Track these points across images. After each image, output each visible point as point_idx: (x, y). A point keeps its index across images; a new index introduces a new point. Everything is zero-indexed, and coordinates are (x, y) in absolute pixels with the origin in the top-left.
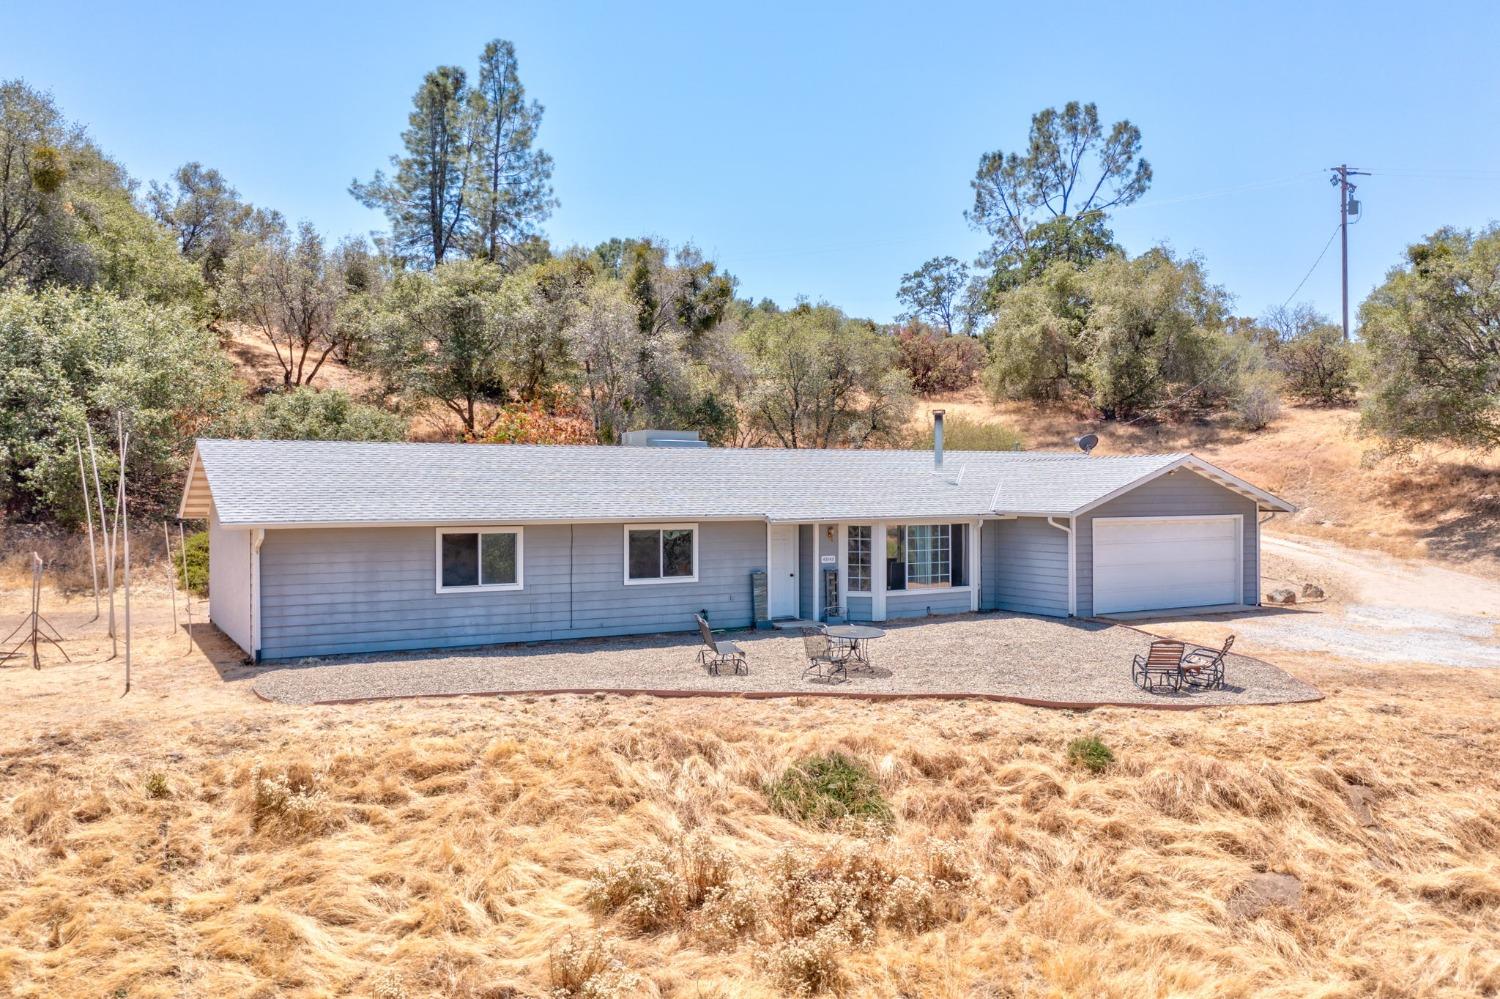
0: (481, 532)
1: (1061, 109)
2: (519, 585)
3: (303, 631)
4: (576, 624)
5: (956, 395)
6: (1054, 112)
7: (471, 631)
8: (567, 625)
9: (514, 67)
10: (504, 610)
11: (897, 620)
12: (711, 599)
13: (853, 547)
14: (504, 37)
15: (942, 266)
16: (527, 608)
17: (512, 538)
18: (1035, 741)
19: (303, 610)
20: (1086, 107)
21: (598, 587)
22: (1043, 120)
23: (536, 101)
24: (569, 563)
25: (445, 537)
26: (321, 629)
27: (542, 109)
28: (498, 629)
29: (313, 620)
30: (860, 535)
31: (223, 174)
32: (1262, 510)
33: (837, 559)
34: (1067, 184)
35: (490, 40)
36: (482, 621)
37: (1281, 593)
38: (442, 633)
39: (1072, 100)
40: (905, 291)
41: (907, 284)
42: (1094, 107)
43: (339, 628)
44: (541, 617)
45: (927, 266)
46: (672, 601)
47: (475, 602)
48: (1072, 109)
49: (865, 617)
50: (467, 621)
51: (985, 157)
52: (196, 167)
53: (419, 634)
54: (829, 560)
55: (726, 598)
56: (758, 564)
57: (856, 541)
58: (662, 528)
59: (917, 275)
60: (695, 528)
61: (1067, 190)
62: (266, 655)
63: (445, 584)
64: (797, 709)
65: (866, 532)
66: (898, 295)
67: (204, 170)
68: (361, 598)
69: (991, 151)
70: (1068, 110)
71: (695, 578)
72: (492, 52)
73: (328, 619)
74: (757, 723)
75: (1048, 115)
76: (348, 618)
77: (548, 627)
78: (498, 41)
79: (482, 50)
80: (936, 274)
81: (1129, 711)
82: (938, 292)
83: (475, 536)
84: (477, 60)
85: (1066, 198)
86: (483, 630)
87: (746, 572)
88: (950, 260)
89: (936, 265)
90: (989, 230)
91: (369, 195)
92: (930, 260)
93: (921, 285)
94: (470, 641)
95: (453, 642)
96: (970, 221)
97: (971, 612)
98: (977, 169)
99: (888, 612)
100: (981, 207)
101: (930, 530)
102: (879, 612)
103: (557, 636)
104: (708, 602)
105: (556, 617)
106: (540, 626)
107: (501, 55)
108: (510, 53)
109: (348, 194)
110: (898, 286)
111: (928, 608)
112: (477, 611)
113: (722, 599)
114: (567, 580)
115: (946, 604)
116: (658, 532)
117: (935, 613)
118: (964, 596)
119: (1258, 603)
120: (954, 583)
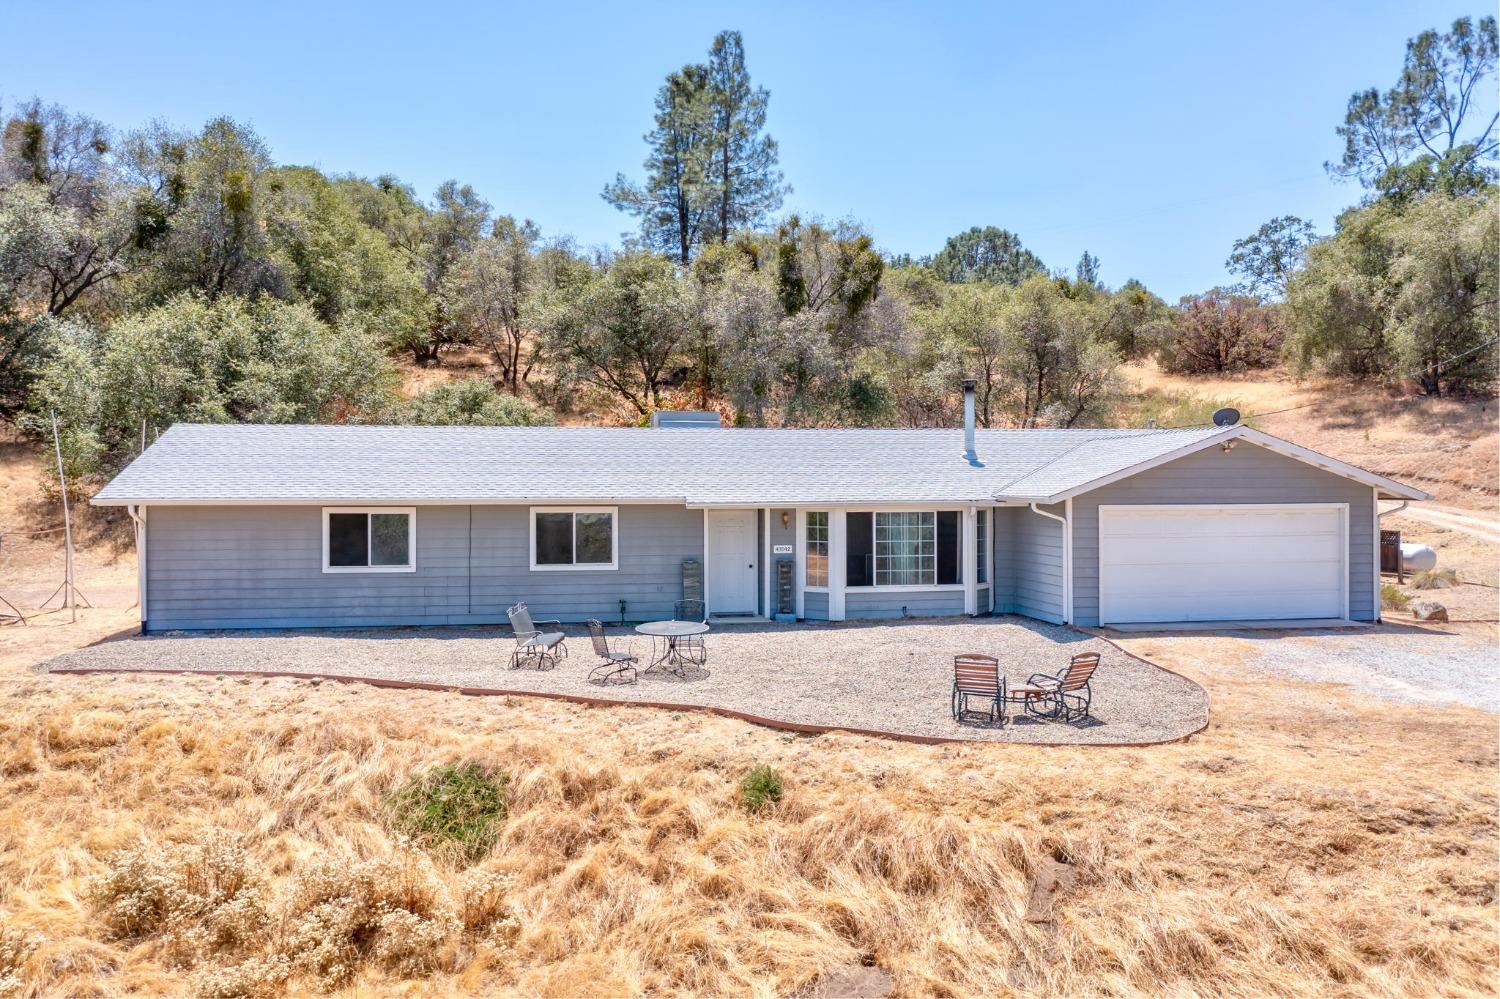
0: (370, 512)
1: (1445, 28)
2: (411, 568)
3: (188, 605)
4: (475, 610)
5: (1264, 373)
6: (1434, 35)
7: (359, 611)
8: (465, 610)
9: (741, 57)
10: (395, 592)
11: (858, 619)
12: (633, 589)
13: (811, 534)
14: (732, 28)
15: (1283, 227)
16: (421, 592)
17: (404, 519)
18: (716, 767)
19: (187, 585)
20: (1482, 22)
21: (499, 572)
22: (1423, 45)
23: (761, 87)
24: (465, 544)
25: (333, 517)
26: (205, 604)
27: (767, 93)
28: (389, 611)
29: (201, 594)
30: (818, 522)
31: (475, 190)
32: (1383, 497)
33: (794, 549)
34: (1454, 117)
35: (718, 32)
36: (372, 602)
37: (1427, 607)
38: (331, 611)
39: (1460, 15)
40: (1237, 259)
41: (1240, 250)
42: (1492, 21)
43: (225, 603)
44: (436, 601)
45: (1265, 230)
46: (590, 589)
47: (364, 583)
48: (1461, 28)
49: (823, 617)
50: (356, 602)
51: (1355, 98)
52: (453, 184)
53: (305, 613)
54: (783, 550)
55: (653, 588)
56: (693, 553)
57: (814, 529)
58: (574, 511)
59: (1252, 240)
60: (615, 512)
61: (1453, 126)
62: (152, 626)
63: (333, 563)
64: (503, 709)
65: (824, 517)
66: (1228, 264)
67: (459, 187)
68: (245, 575)
69: (1362, 89)
70: (1456, 29)
71: (614, 566)
72: (720, 44)
73: (212, 594)
74: (448, 723)
75: (1428, 40)
76: (234, 594)
77: (443, 611)
78: (726, 33)
79: (710, 45)
80: (1275, 237)
81: (859, 739)
82: (1276, 258)
83: (366, 516)
84: (707, 55)
85: (1452, 135)
86: (373, 611)
87: (676, 561)
88: (1291, 220)
89: (1274, 226)
90: (1362, 181)
91: (620, 197)
92: (1268, 222)
93: (1257, 251)
94: (359, 622)
95: (340, 622)
96: (1331, 173)
97: (964, 615)
98: (1346, 112)
99: (846, 612)
100: (1351, 157)
101: (906, 519)
102: (837, 609)
103: (453, 621)
104: (630, 593)
105: (453, 601)
106: (434, 611)
107: (731, 48)
108: (738, 43)
109: (601, 200)
110: (1229, 252)
111: (904, 608)
112: (367, 592)
113: (647, 589)
114: (465, 563)
115: (929, 605)
116: (571, 515)
117: (914, 614)
118: (956, 596)
119: (1376, 618)
120: (941, 581)
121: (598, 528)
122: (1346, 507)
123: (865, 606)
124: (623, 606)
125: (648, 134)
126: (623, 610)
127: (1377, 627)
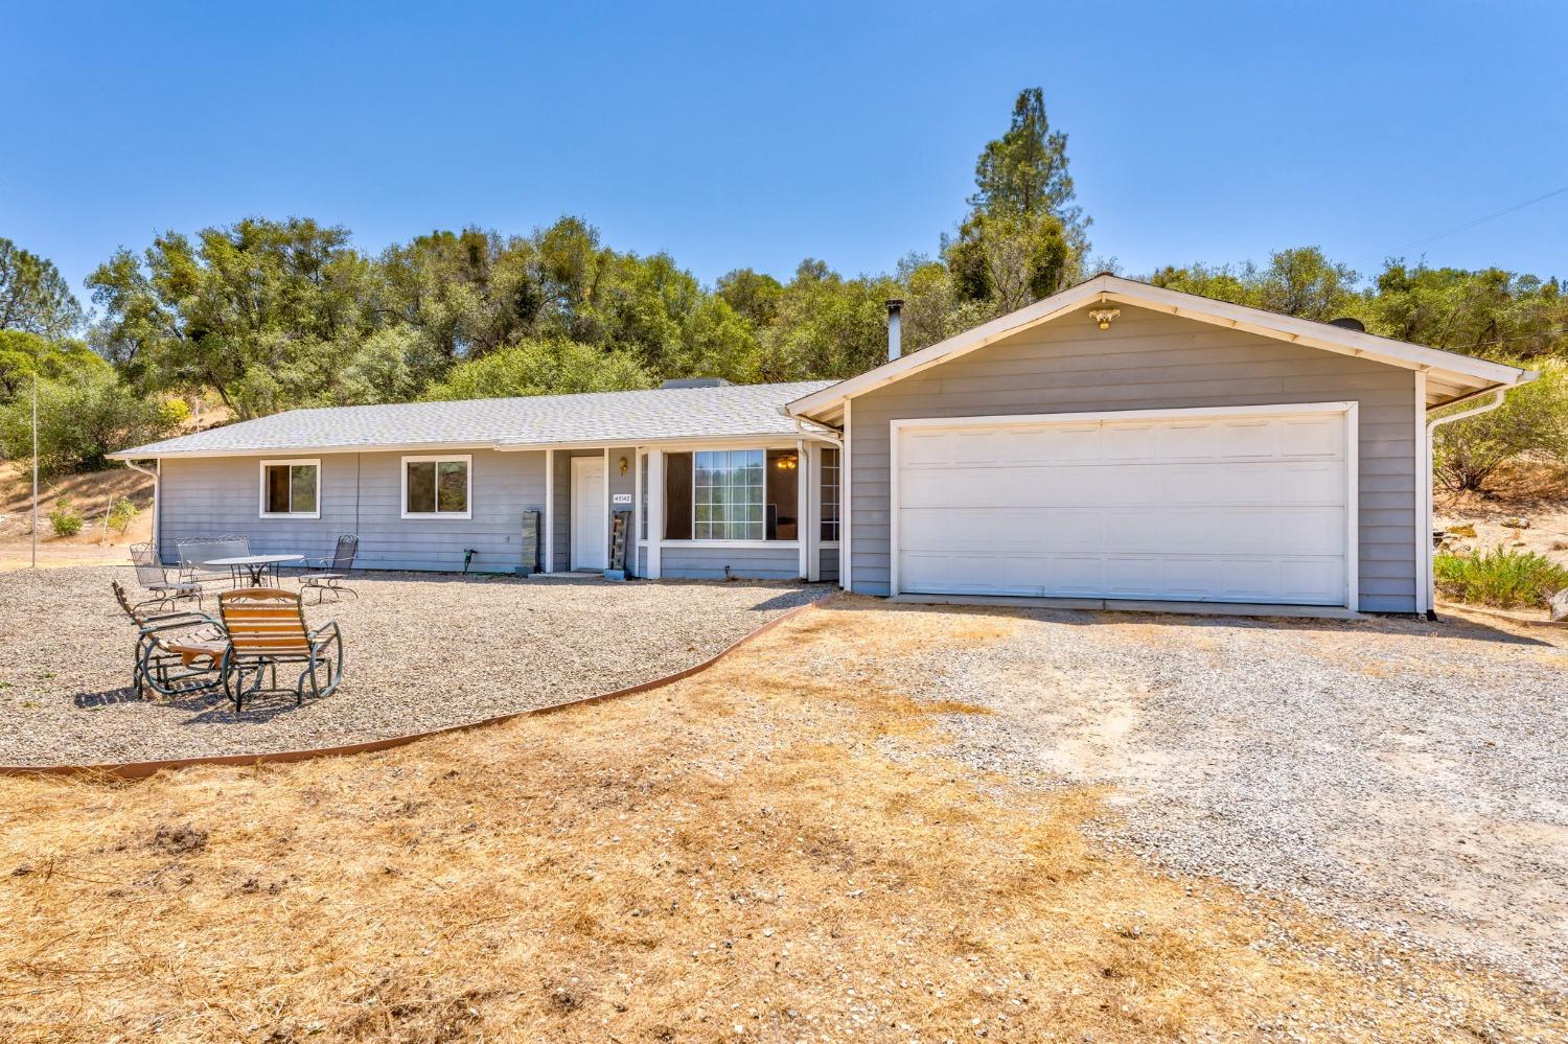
0: (292, 463)
2: (317, 514)
4: (362, 555)
10: (307, 535)
11: (674, 577)
12: (484, 539)
16: (321, 536)
17: (313, 469)
19: (183, 526)
21: (379, 519)
24: (355, 494)
25: (268, 468)
33: (633, 499)
36: (292, 545)
46: (446, 538)
47: (287, 527)
49: (645, 575)
50: (281, 545)
54: (620, 499)
55: (502, 539)
56: (537, 502)
58: (437, 459)
60: (469, 459)
63: (267, 510)
68: (214, 519)
71: (469, 515)
72: (1022, 103)
83: (288, 468)
87: (521, 509)
97: (798, 580)
102: (652, 564)
104: (481, 543)
107: (1032, 103)
108: (1038, 98)
111: (727, 569)
112: (285, 536)
113: (497, 539)
114: (354, 510)
115: (757, 565)
116: (433, 464)
117: (738, 575)
118: (788, 556)
119: (1421, 609)
120: (771, 535)
121: (456, 477)
122: (1352, 408)
123: (682, 563)
124: (471, 555)
125: (971, 196)
126: (468, 559)
127: (1426, 626)
